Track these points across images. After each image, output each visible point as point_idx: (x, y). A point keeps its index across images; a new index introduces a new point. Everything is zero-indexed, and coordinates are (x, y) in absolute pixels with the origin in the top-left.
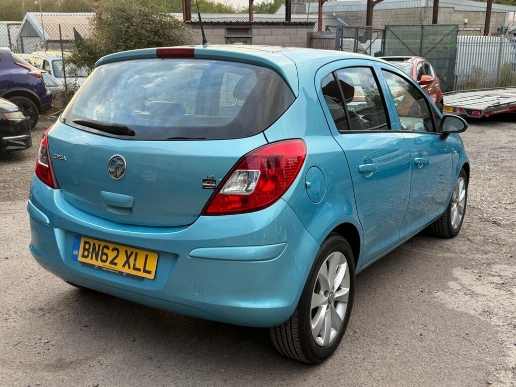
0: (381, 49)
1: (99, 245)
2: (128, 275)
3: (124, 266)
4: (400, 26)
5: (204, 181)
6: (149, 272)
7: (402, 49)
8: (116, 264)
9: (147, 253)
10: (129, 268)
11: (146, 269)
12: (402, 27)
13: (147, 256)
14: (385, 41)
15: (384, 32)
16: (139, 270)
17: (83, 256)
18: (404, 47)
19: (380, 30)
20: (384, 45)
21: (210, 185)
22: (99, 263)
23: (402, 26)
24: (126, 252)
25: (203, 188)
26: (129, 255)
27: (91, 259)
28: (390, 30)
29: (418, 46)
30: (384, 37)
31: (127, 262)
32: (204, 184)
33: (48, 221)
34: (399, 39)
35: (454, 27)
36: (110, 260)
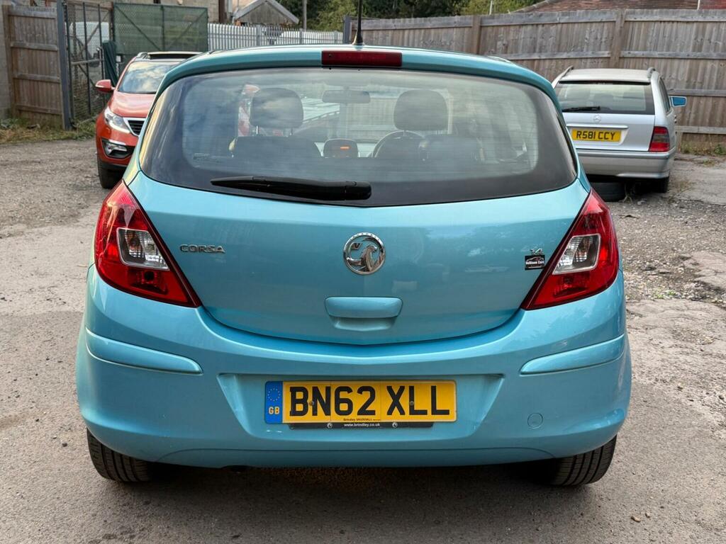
0: (110, 38)
1: (328, 389)
2: (402, 425)
3: (390, 412)
4: (133, 4)
5: (527, 258)
6: (446, 412)
7: (139, 38)
8: (373, 413)
9: (433, 383)
10: (402, 412)
11: (438, 408)
12: (135, 7)
13: (434, 389)
14: (114, 26)
15: (112, 12)
16: (424, 412)
17: (294, 413)
18: (141, 36)
19: (106, 8)
20: (114, 32)
21: (536, 263)
22: (335, 418)
23: (135, 4)
24: (390, 389)
25: (526, 269)
26: (396, 392)
27: (315, 413)
28: (120, 11)
29: (160, 35)
30: (112, 20)
31: (396, 404)
32: (527, 263)
33: (196, 367)
34: (133, 23)
35: (202, 11)
36: (356, 408)
